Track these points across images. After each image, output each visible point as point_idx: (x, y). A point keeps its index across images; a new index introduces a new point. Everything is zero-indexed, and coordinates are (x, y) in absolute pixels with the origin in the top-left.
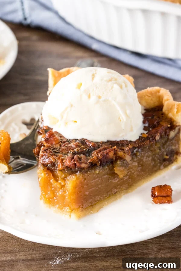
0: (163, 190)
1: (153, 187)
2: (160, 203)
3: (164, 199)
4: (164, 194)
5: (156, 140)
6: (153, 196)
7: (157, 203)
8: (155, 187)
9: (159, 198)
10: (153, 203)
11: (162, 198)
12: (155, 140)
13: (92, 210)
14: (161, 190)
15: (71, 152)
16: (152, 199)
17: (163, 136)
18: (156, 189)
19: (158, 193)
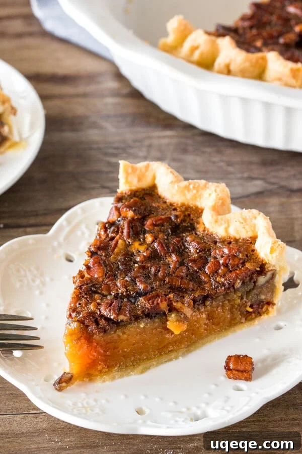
0: (241, 362)
1: (229, 356)
2: (235, 379)
3: (240, 374)
4: (241, 368)
5: (236, 287)
6: (227, 368)
7: (230, 378)
8: (232, 356)
9: (234, 372)
10: (225, 376)
11: (237, 372)
12: (234, 288)
13: (133, 371)
14: (238, 362)
15: (113, 294)
16: (224, 371)
17: (246, 282)
18: (232, 360)
19: (234, 365)
